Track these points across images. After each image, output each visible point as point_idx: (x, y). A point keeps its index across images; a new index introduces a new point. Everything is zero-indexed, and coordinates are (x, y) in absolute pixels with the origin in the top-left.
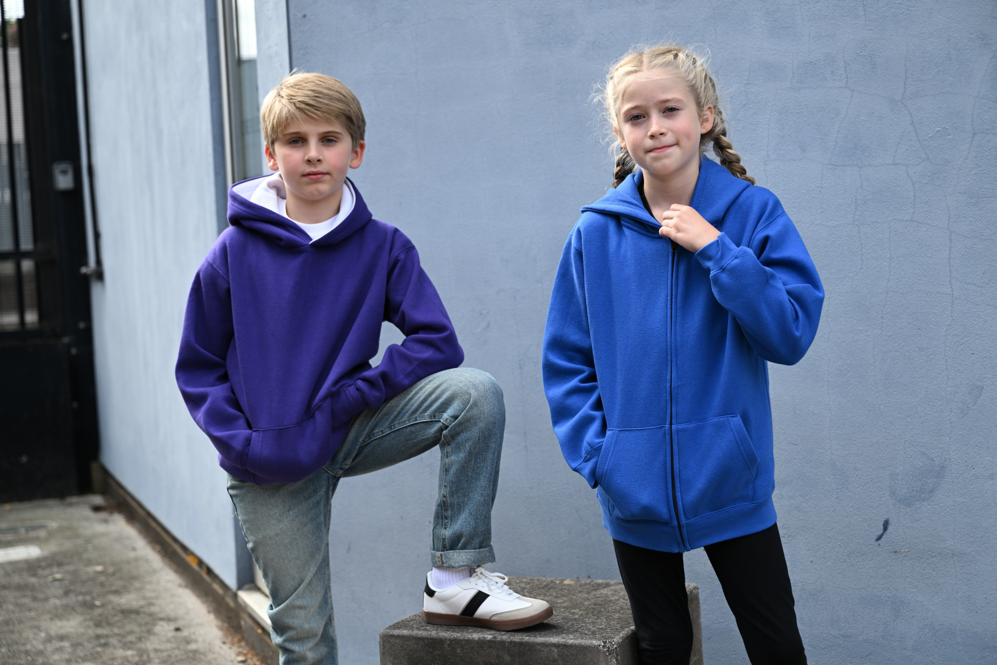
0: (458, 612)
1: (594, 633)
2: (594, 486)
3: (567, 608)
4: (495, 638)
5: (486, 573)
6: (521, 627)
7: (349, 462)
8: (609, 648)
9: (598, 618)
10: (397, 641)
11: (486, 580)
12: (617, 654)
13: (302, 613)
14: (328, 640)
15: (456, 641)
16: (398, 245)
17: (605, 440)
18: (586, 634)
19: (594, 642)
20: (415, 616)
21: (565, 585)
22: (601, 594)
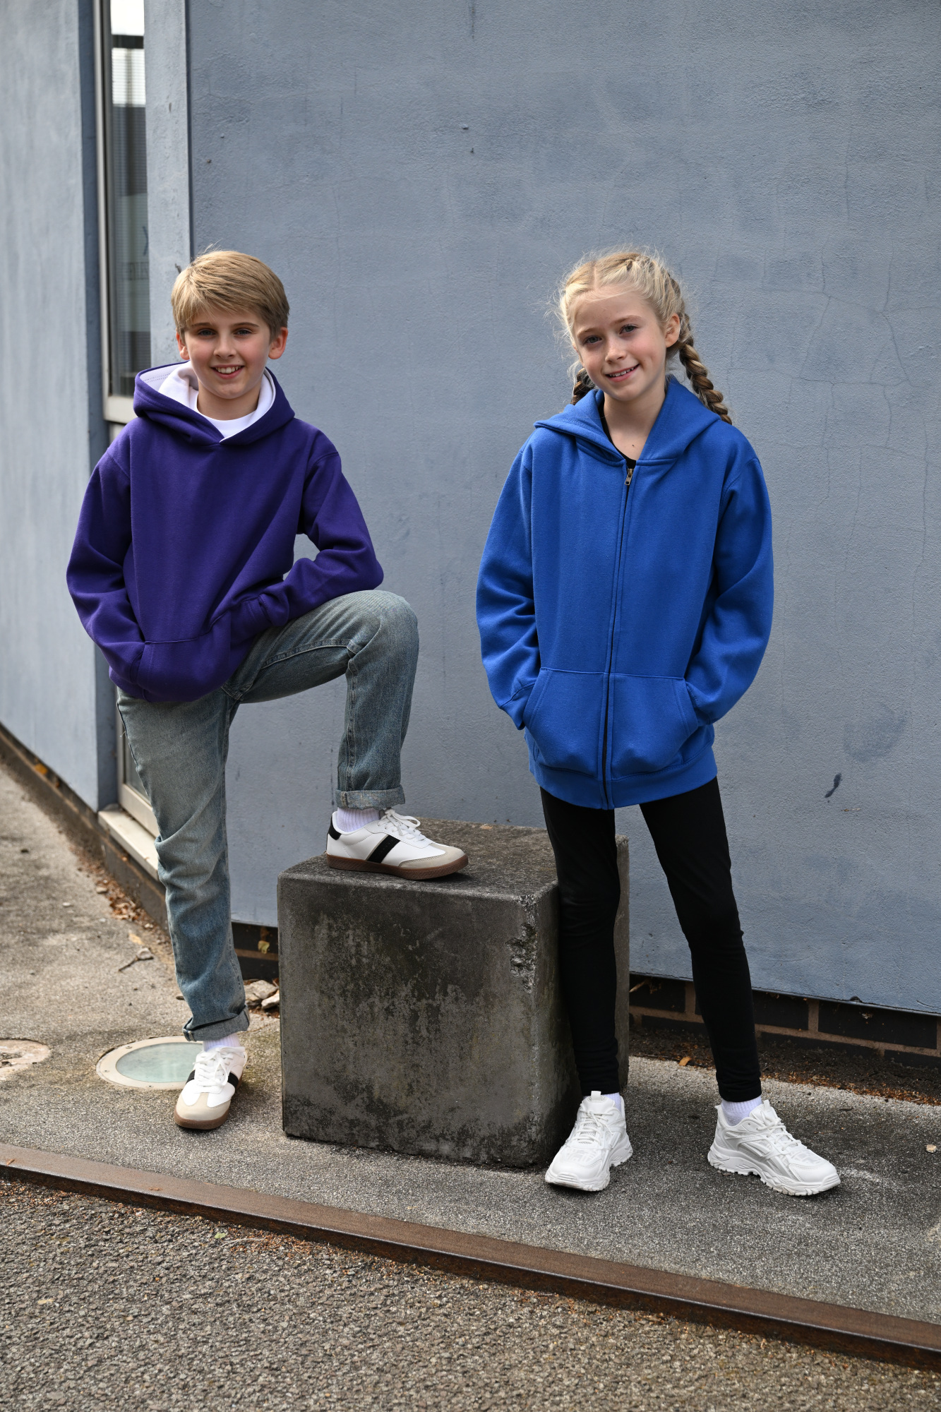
0: (365, 857)
1: (512, 887)
2: (521, 728)
3: (483, 857)
4: (405, 887)
5: (397, 816)
6: (433, 876)
7: (249, 683)
8: (527, 904)
9: (517, 870)
10: (297, 885)
11: (397, 824)
12: (536, 911)
13: (193, 846)
14: (220, 878)
15: (362, 889)
16: (318, 450)
17: (537, 679)
18: (504, 888)
19: (512, 897)
20: (317, 858)
21: (481, 830)
22: (522, 842)
